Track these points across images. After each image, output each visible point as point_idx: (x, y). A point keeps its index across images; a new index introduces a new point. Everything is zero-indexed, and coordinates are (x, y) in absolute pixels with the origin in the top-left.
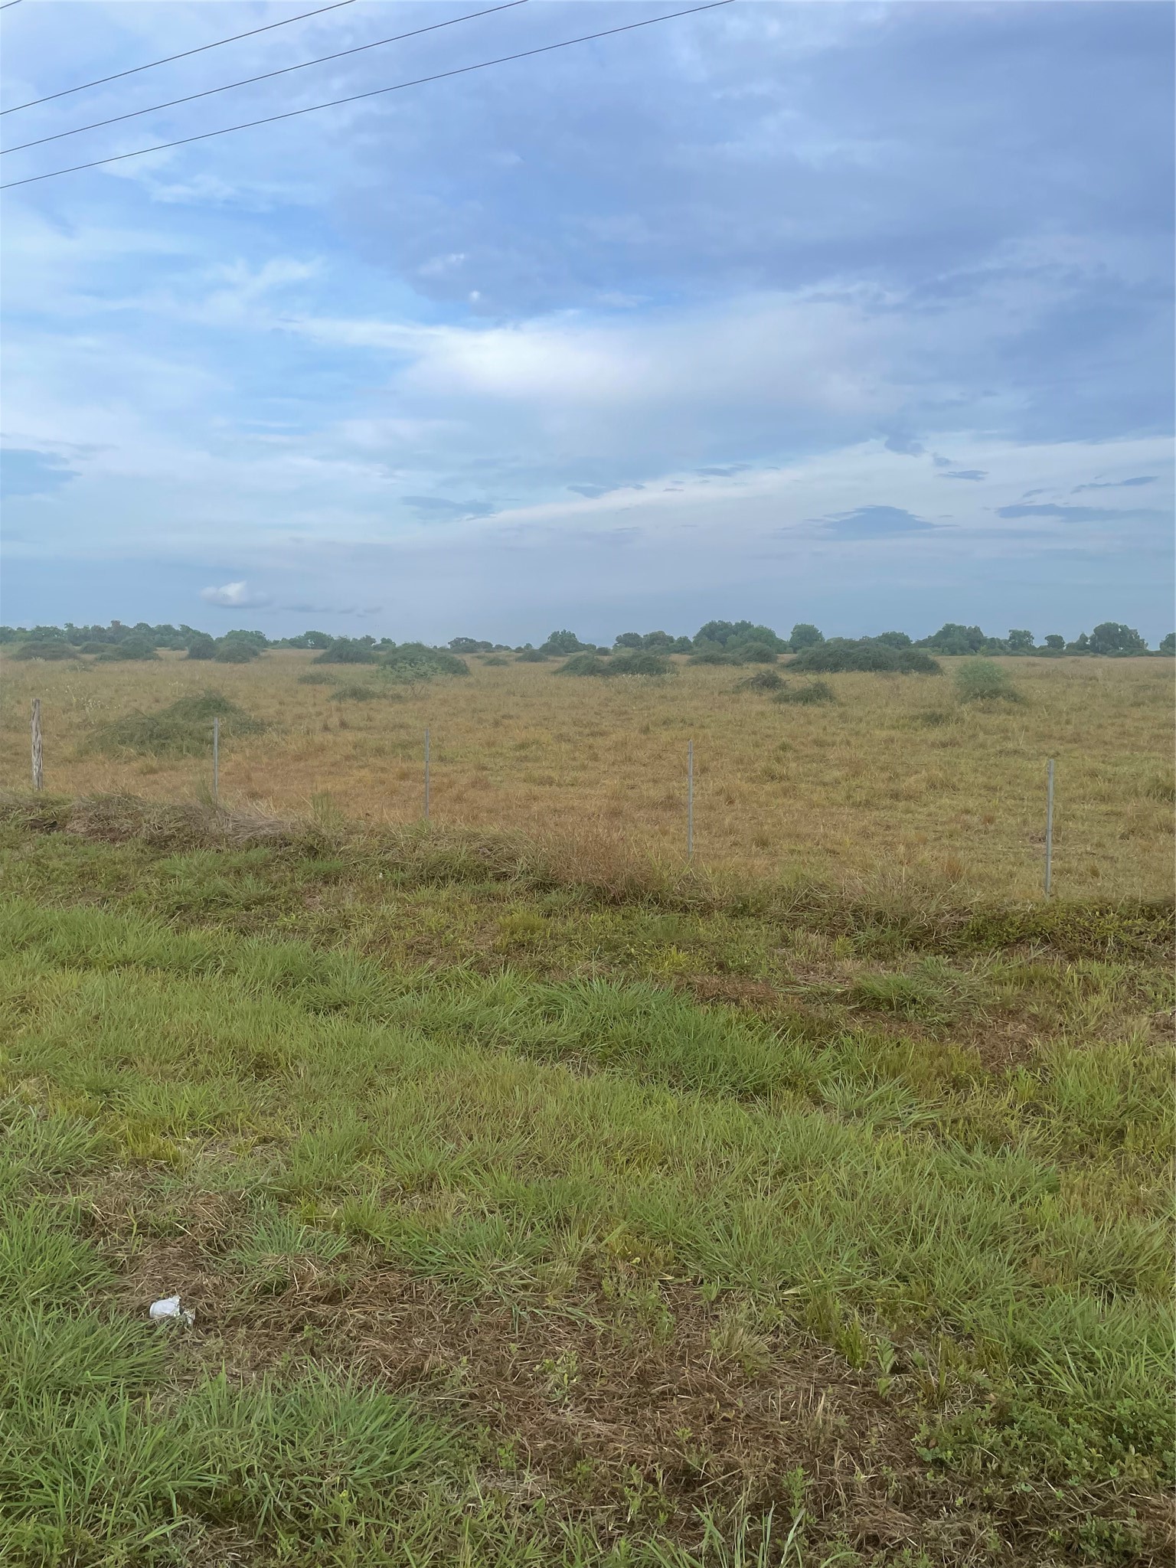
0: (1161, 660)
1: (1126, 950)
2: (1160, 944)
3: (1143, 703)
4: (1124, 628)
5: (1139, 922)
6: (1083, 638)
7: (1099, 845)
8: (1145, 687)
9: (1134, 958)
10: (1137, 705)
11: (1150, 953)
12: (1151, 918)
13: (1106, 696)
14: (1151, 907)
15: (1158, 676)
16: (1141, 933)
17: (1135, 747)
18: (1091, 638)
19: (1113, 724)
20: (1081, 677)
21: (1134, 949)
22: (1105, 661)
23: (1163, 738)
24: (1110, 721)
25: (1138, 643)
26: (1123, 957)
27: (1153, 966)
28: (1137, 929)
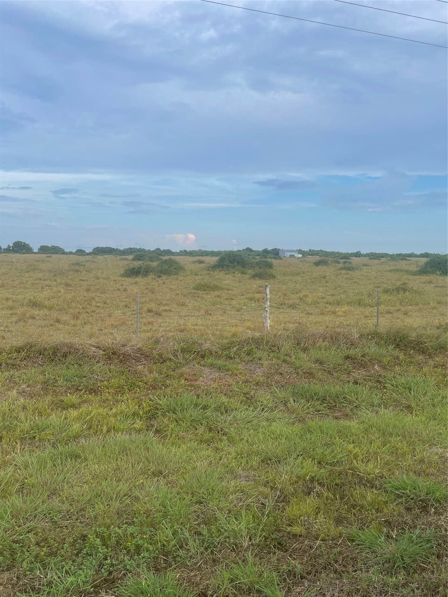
0: (38, 255)
1: (10, 366)
2: (23, 361)
3: (30, 271)
4: (24, 243)
5: (14, 355)
6: (9, 246)
7: (7, 326)
8: (31, 265)
9: (13, 369)
10: (28, 272)
11: (19, 365)
12: (19, 352)
13: (16, 269)
14: (19, 348)
15: (36, 261)
16: (15, 359)
17: (25, 288)
18: (12, 247)
19: (18, 280)
20: (7, 262)
21: (13, 365)
22: (17, 255)
23: (36, 284)
24: (17, 278)
25: (30, 249)
26: (9, 369)
27: (19, 370)
28: (14, 357)
